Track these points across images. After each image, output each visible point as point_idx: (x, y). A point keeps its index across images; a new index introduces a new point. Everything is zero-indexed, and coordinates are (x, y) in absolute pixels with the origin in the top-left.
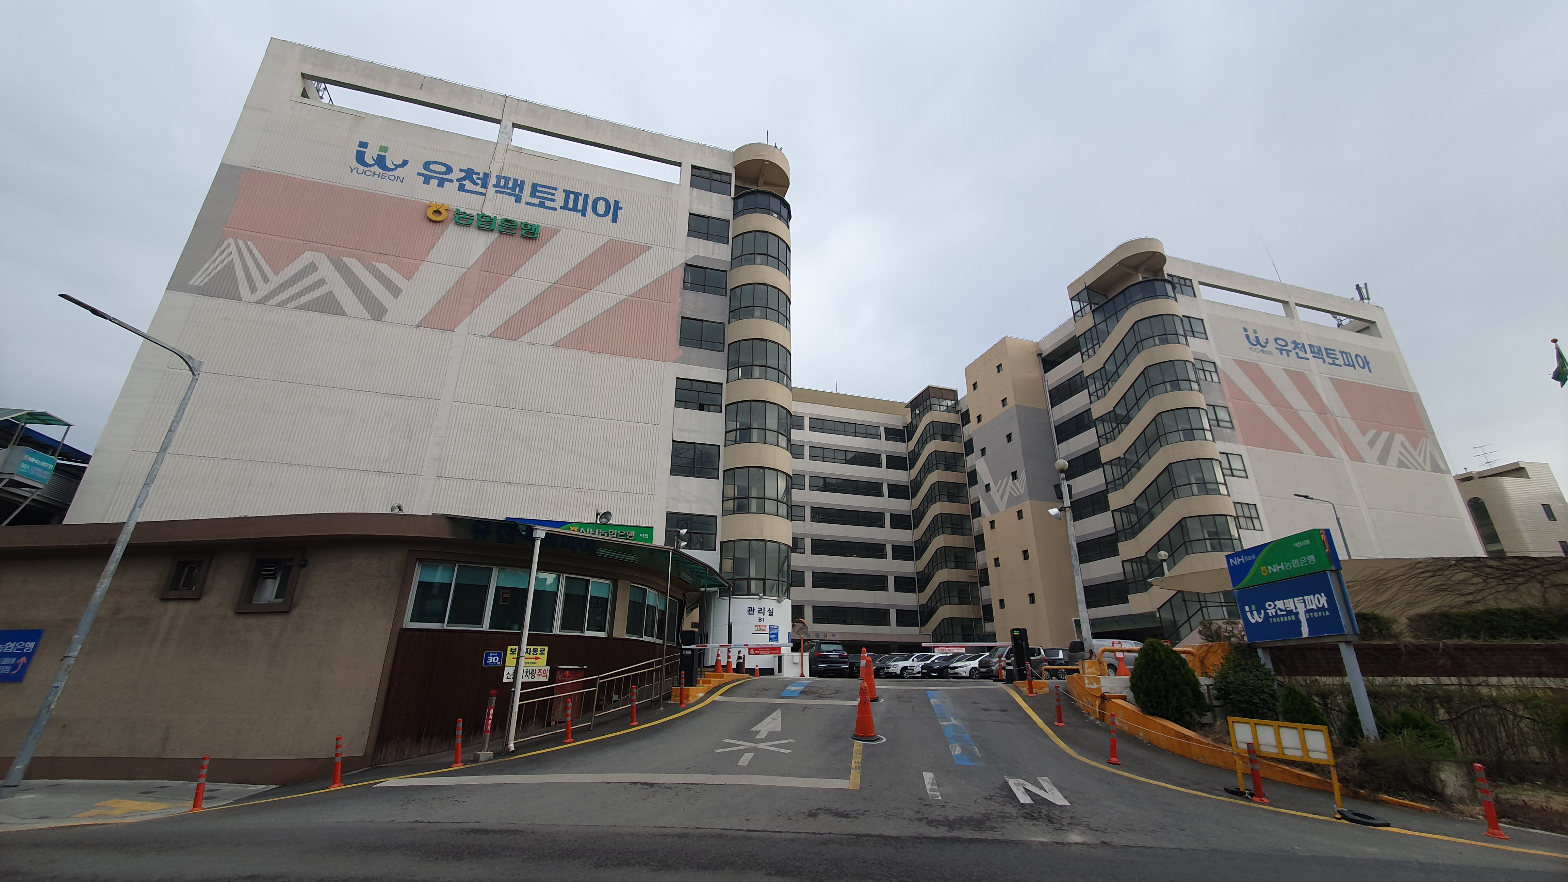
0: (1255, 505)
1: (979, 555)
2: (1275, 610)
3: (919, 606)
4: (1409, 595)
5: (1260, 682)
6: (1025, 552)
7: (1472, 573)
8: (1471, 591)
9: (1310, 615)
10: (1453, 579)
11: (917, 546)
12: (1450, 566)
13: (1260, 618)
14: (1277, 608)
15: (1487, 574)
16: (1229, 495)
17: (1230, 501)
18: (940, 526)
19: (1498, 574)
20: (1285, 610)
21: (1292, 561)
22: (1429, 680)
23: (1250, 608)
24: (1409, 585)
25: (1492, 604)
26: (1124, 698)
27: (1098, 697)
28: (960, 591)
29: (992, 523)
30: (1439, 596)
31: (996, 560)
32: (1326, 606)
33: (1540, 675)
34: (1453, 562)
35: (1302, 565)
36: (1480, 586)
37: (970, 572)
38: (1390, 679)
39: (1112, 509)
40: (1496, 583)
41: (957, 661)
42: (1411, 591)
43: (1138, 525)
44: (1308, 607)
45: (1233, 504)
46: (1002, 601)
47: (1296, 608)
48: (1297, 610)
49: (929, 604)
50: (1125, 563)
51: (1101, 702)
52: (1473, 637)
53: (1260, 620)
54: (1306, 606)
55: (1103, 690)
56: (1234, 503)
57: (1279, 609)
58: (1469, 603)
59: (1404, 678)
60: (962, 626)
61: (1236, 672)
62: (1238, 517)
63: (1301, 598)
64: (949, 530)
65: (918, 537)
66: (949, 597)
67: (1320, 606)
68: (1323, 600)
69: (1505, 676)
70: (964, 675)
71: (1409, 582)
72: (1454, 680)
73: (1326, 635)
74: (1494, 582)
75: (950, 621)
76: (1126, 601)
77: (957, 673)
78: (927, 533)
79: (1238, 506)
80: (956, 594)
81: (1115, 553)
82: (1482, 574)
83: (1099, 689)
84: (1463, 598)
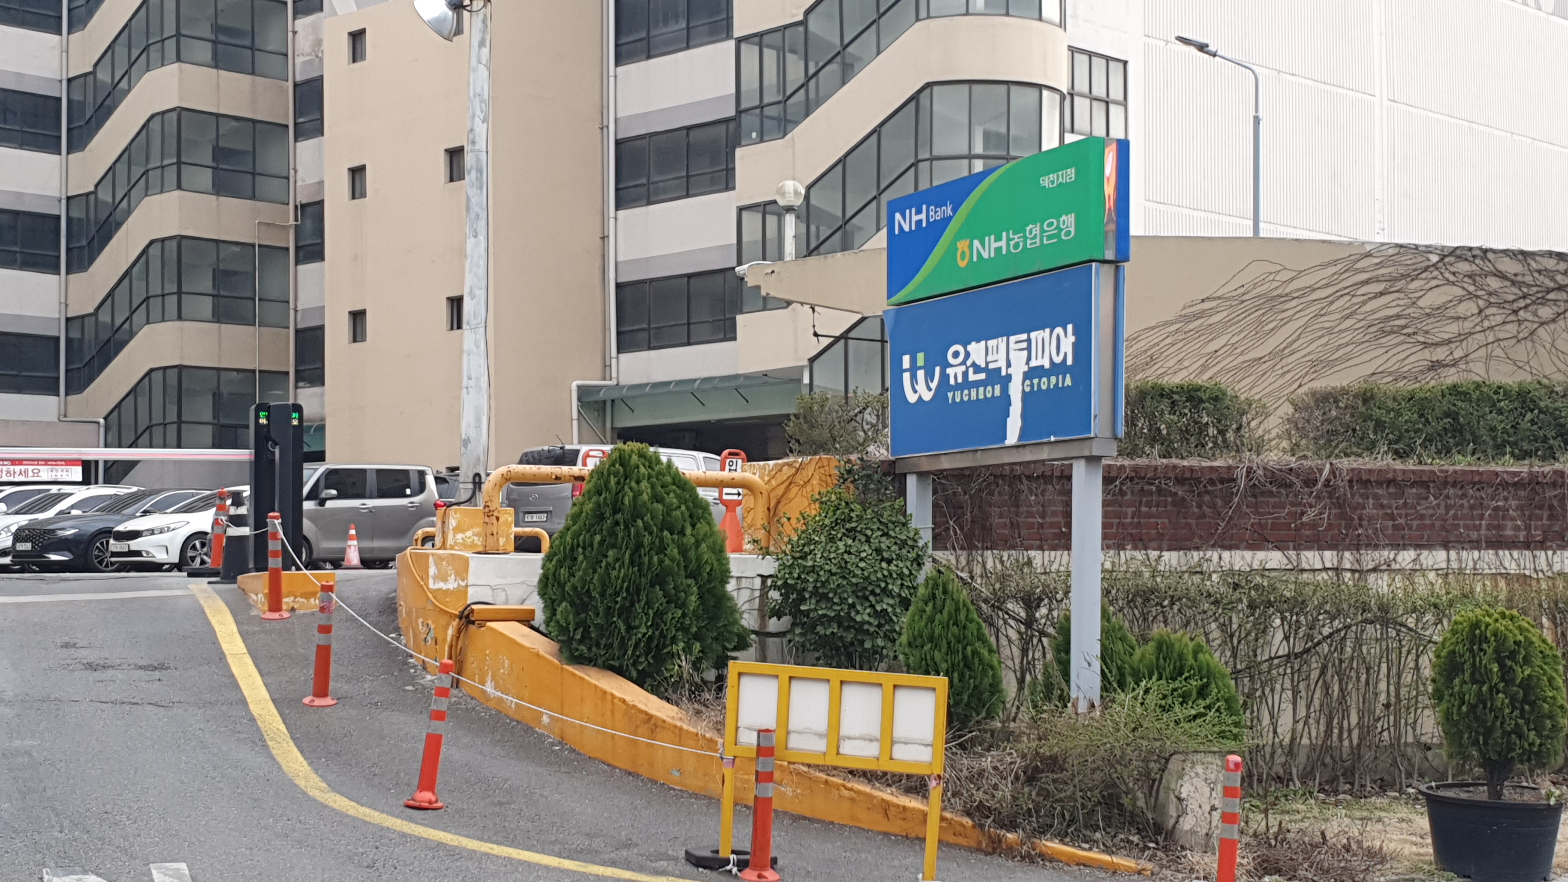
0: (1125, 63)
1: (305, 150)
2: (963, 368)
3: (68, 320)
4: (1324, 340)
5: (884, 565)
6: (455, 155)
7: (1464, 288)
8: (1446, 336)
9: (1032, 385)
10: (1421, 303)
11: (77, 97)
12: (1426, 269)
13: (930, 389)
14: (969, 363)
15: (1490, 294)
16: (1062, 24)
17: (1062, 40)
18: (170, 29)
19: (1511, 293)
20: (986, 370)
21: (1028, 229)
22: (1274, 559)
23: (913, 361)
24: (1332, 313)
25: (1477, 372)
26: (526, 619)
27: (452, 616)
28: (221, 276)
29: (357, 37)
30: (1382, 346)
31: (357, 173)
32: (1069, 362)
33: (1497, 544)
34: (1434, 258)
35: (1045, 242)
36: (1468, 325)
37: (264, 211)
38: (1196, 555)
39: (738, 33)
40: (1499, 319)
41: (146, 513)
42: (1330, 331)
43: (801, 95)
44: (1034, 363)
45: (1065, 54)
46: (358, 317)
47: (1009, 365)
48: (1010, 371)
49: (105, 317)
50: (745, 214)
51: (459, 631)
52: (1400, 455)
53: (927, 396)
54: (1029, 359)
55: (473, 595)
56: (1073, 50)
57: (974, 364)
58: (1435, 366)
59: (1226, 554)
60: (217, 396)
61: (832, 540)
62: (1072, 95)
63: (1024, 336)
64: (205, 51)
65: (82, 65)
66: (179, 293)
67: (1058, 360)
68: (1068, 342)
69: (1430, 547)
70: (160, 557)
71: (1333, 307)
72: (1330, 557)
73: (1053, 439)
74: (1496, 316)
75: (173, 375)
76: (728, 333)
77: (138, 553)
78: (121, 51)
79: (1082, 61)
80: (206, 284)
81: (727, 181)
82: (1480, 293)
83: (463, 592)
84: (1426, 354)
